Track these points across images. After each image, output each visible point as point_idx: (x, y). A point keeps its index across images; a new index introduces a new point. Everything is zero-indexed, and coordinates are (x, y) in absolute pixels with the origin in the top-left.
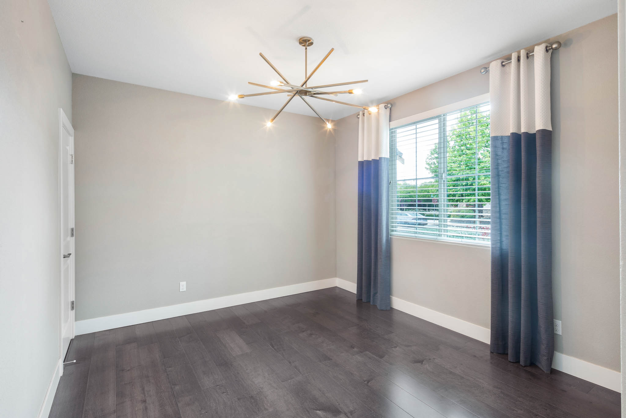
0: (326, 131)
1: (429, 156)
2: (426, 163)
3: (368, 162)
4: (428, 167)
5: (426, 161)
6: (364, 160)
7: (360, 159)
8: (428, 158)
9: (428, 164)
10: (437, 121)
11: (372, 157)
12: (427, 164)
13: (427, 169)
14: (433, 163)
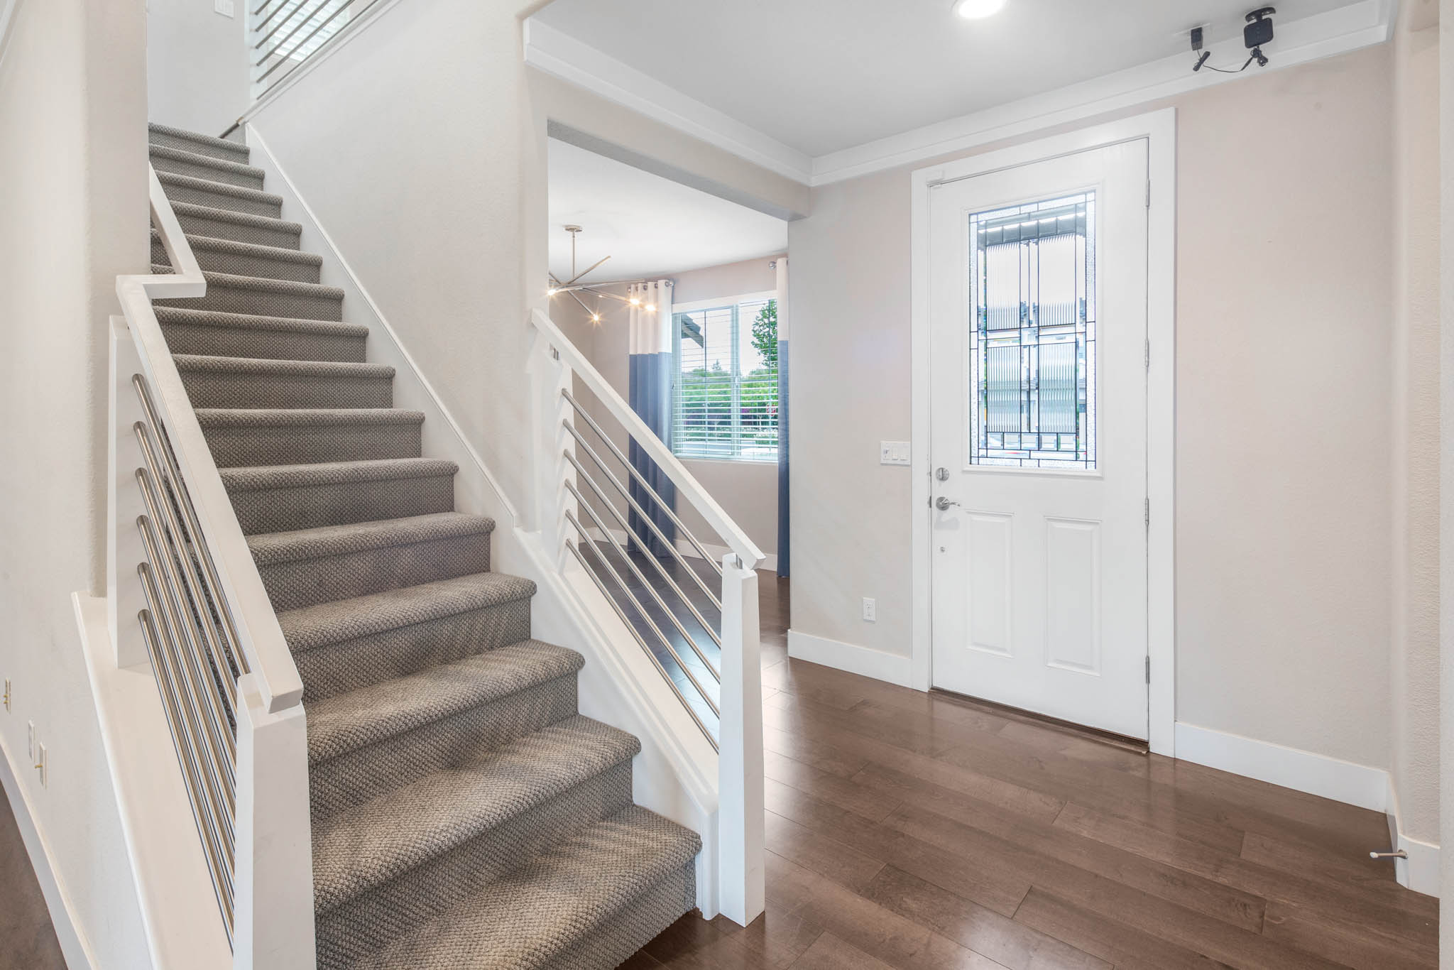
0: (593, 323)
1: (759, 320)
2: (753, 333)
3: (644, 357)
4: (756, 341)
5: (753, 330)
6: (638, 353)
7: (632, 352)
8: (757, 324)
9: (758, 336)
10: (729, 311)
11: (650, 351)
12: (755, 336)
13: (756, 346)
14: (766, 334)
